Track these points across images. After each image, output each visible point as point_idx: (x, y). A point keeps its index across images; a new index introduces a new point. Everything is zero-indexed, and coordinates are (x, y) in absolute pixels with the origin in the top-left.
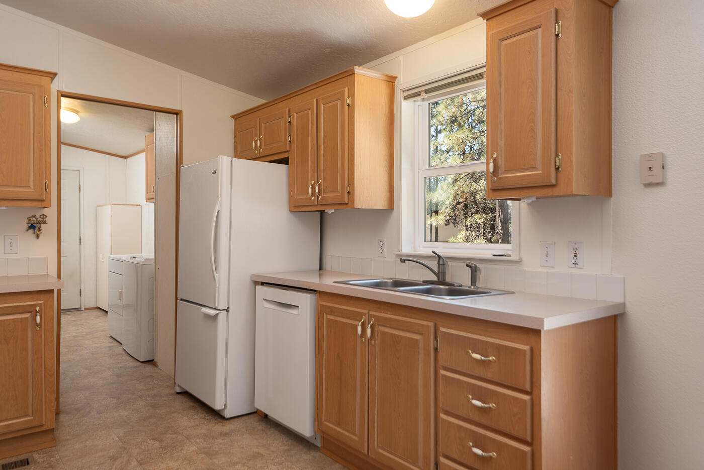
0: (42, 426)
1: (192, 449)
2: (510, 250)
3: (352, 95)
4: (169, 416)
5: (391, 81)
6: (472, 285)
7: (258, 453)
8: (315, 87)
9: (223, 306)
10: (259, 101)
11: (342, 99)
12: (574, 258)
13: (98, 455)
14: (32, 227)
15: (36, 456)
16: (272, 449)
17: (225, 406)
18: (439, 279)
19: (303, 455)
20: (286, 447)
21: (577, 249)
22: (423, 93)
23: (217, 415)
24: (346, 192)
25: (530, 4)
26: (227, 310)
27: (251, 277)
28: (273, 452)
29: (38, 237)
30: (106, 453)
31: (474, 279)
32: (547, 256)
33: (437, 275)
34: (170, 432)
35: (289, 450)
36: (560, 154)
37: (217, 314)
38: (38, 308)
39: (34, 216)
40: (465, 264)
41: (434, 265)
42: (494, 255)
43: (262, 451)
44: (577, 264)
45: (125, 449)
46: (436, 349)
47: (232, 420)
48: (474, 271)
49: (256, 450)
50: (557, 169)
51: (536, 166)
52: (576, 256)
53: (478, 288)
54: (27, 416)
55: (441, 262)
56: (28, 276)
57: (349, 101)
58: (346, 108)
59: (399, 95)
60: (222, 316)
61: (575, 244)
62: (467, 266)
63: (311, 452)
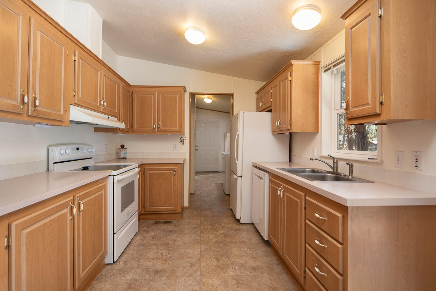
0: (177, 211)
1: (221, 232)
2: (376, 155)
3: (291, 75)
4: (222, 217)
5: (317, 64)
6: (350, 175)
7: (244, 241)
8: (279, 74)
9: (239, 175)
10: (264, 83)
11: (287, 78)
12: (416, 163)
13: (191, 225)
14: (181, 141)
15: (174, 221)
16: (251, 241)
17: (240, 218)
18: (333, 171)
19: (263, 248)
20: (258, 242)
21: (418, 157)
22: (332, 68)
23: (238, 221)
24: (289, 124)
25: (366, 3)
26: (241, 177)
27: (252, 164)
28: (251, 242)
29: (183, 145)
30: (193, 225)
31: (351, 172)
32: (398, 161)
33: (333, 169)
34: (218, 223)
35: (258, 244)
36: (383, 94)
37: (237, 178)
38: (175, 169)
39: (182, 137)
40: (346, 163)
41: (331, 162)
42: (369, 159)
43: (246, 241)
44: (418, 167)
45: (200, 225)
46: (305, 208)
47: (243, 225)
48: (351, 167)
49: (244, 240)
50: (381, 103)
51: (369, 103)
52: (417, 161)
53: (354, 177)
54: (172, 206)
55: (335, 161)
56: (168, 158)
57: (290, 79)
58: (289, 82)
59: (322, 70)
60: (239, 179)
61: (417, 153)
62: (347, 164)
63: (267, 248)
